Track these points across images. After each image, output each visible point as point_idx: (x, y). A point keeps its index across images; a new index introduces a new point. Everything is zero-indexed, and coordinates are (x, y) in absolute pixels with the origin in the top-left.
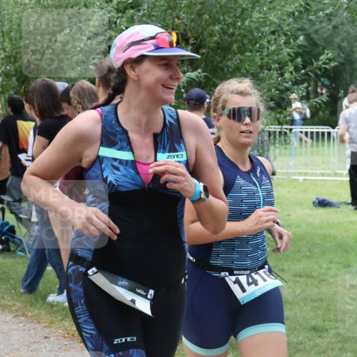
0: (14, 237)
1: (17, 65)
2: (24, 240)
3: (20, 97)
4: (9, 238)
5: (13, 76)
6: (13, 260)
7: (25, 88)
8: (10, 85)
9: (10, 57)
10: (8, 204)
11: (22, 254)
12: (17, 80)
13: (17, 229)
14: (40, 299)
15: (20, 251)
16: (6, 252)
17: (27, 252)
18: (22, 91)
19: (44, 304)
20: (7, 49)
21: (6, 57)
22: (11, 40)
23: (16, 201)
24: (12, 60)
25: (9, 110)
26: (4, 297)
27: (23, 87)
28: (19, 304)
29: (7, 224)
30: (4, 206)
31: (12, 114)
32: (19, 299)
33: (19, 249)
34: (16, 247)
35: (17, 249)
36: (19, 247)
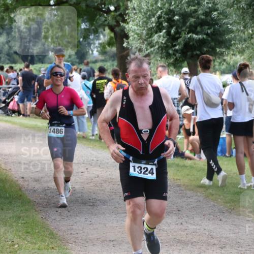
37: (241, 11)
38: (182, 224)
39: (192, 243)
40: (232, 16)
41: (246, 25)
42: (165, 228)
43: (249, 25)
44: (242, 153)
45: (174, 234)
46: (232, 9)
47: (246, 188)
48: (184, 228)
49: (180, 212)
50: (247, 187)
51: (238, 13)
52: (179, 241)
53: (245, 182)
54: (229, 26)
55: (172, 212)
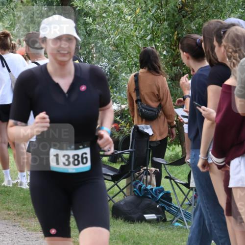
0: (170, 206)
2: (181, 209)
4: (165, 206)
5: (165, 20)
6: (169, 232)
7: (178, 34)
8: (162, 30)
11: (181, 225)
12: (169, 25)
13: (173, 196)
15: (177, 221)
16: (161, 223)
18: (175, 37)
27: (176, 33)
29: (162, 190)
33: (176, 219)
34: (173, 216)
35: (173, 220)
36: (176, 216)
44: (5, 143)
47: (11, 186)
50: (13, 184)
53: (10, 179)
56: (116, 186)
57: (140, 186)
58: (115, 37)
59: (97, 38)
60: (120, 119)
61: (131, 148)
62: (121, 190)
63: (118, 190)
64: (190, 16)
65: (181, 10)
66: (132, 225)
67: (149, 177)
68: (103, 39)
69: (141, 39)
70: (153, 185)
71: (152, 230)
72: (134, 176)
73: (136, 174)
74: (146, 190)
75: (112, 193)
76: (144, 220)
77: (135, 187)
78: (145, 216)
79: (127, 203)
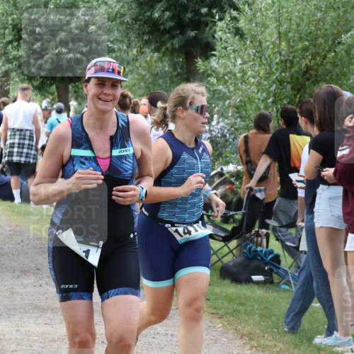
0: (279, 268)
1: (293, 70)
2: (289, 272)
3: (294, 107)
4: (273, 268)
5: (288, 83)
6: (276, 294)
7: (300, 97)
8: (284, 94)
9: (286, 61)
10: (274, 229)
11: (287, 287)
12: (292, 88)
13: (282, 259)
14: (305, 341)
15: (285, 284)
16: (268, 285)
17: (293, 285)
18: (297, 100)
19: (309, 347)
20: (283, 53)
21: (282, 61)
22: (288, 42)
23: (283, 226)
24: (288, 65)
25: (281, 122)
26: (264, 336)
27: (298, 96)
28: (281, 345)
29: (271, 252)
30: (269, 232)
31: (284, 127)
32: (282, 339)
33: (283, 281)
34: (281, 279)
35: (281, 281)
36: (284, 279)
37: (125, 26)
38: (41, 286)
39: (53, 309)
40: (114, 32)
41: (130, 44)
42: (20, 290)
43: (133, 44)
45: (31, 298)
46: (114, 23)
48: (43, 291)
49: (39, 271)
51: (120, 28)
52: (37, 307)
54: (109, 43)
55: (30, 272)
56: (226, 247)
57: (250, 248)
58: (236, 100)
59: (219, 99)
60: (235, 180)
61: (245, 210)
62: (231, 251)
63: (228, 250)
64: (314, 79)
65: (305, 73)
66: (239, 286)
67: (259, 239)
68: (225, 100)
69: (263, 101)
70: (263, 247)
71: (259, 292)
72: (245, 237)
73: (248, 235)
74: (256, 251)
75: (221, 254)
76: (251, 281)
77: (245, 248)
78: (253, 277)
79: (236, 265)
